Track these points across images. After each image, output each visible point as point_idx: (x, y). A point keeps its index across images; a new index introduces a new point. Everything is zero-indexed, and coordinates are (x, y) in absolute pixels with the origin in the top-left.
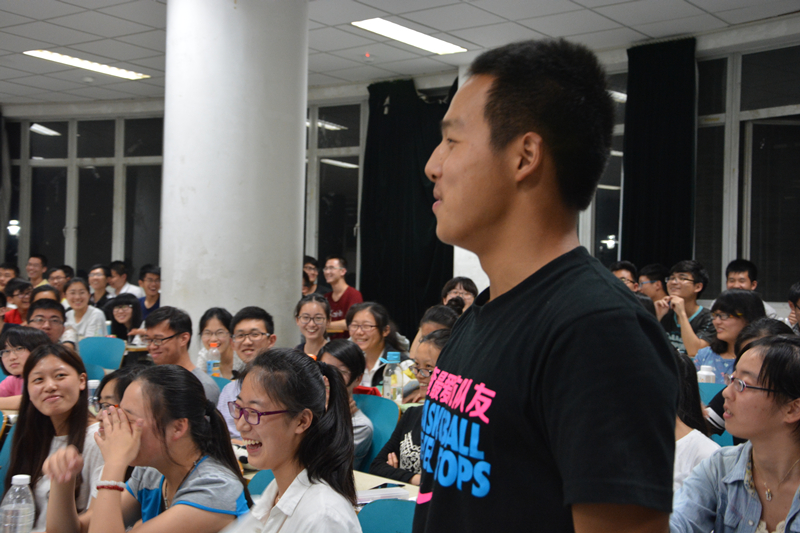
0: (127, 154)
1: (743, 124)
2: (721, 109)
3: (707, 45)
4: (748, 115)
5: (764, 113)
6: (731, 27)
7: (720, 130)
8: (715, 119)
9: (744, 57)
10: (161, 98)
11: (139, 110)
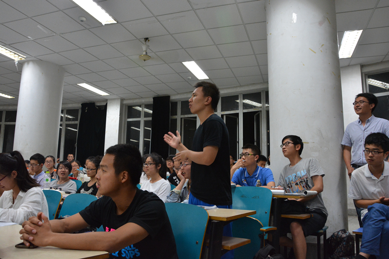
0: (6, 121)
1: (181, 118)
2: (176, 115)
3: (173, 98)
4: (182, 116)
5: (186, 116)
6: (178, 94)
7: (176, 120)
8: (175, 117)
9: (182, 102)
10: (17, 105)
11: (11, 108)
